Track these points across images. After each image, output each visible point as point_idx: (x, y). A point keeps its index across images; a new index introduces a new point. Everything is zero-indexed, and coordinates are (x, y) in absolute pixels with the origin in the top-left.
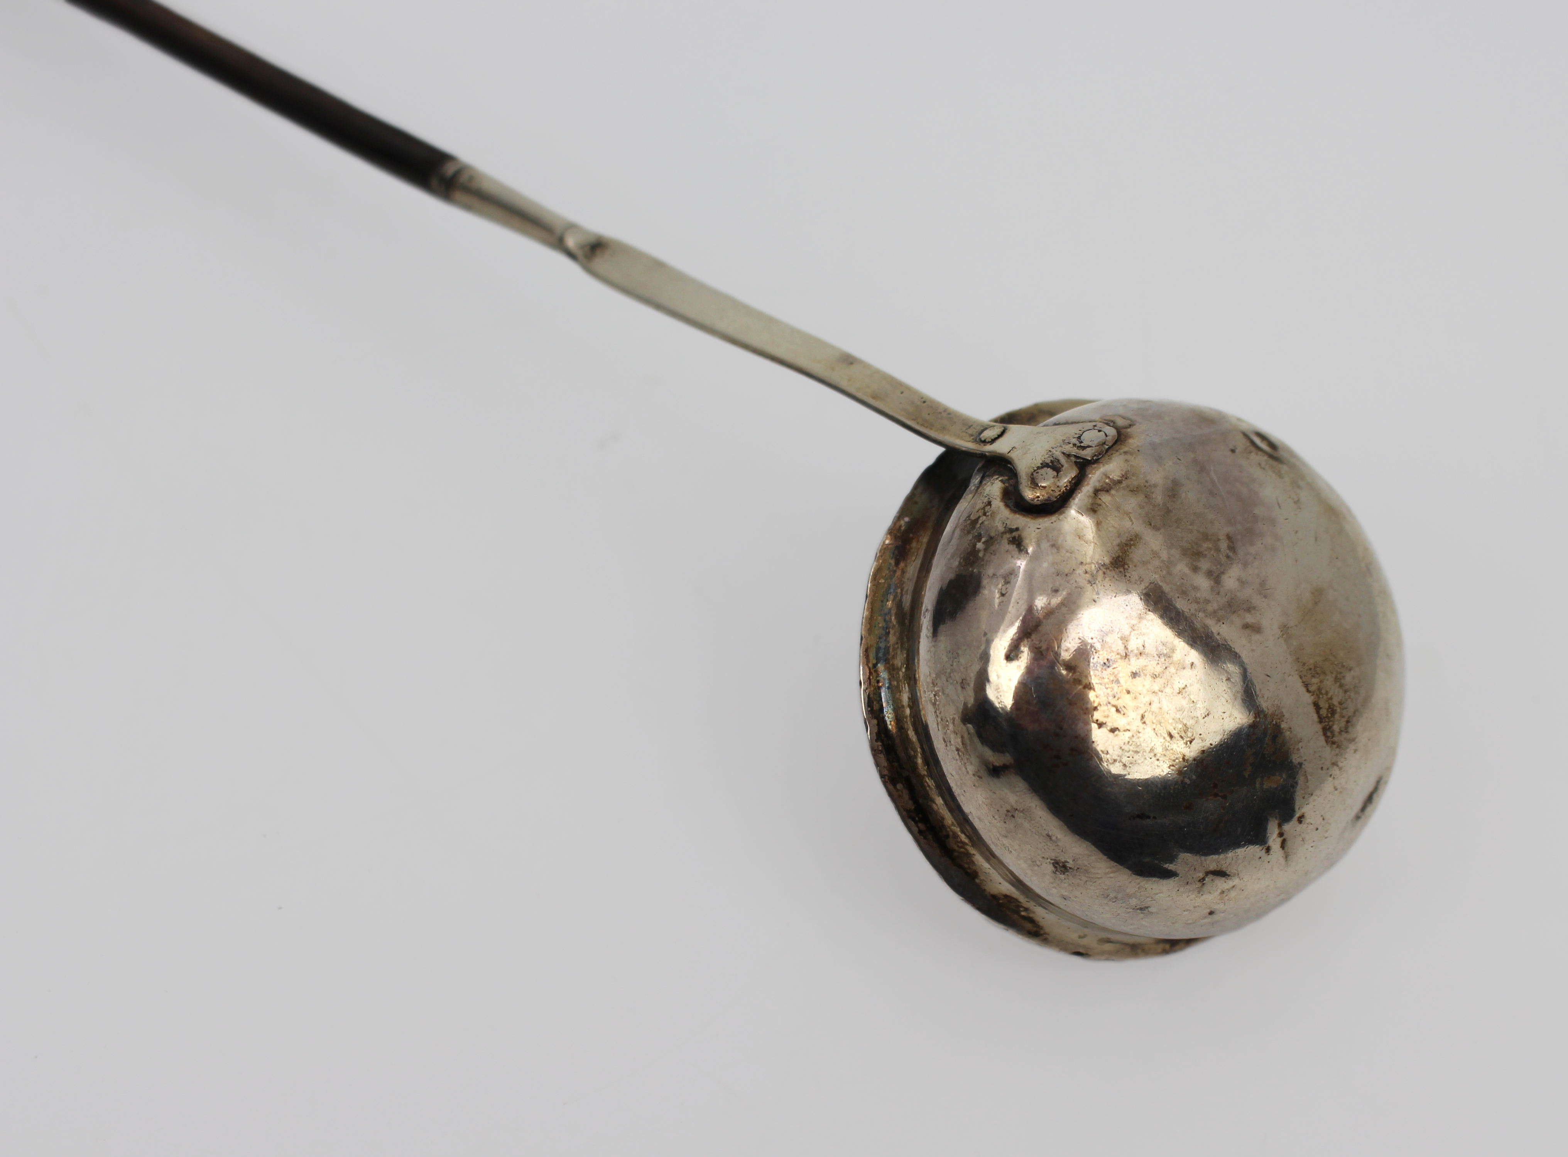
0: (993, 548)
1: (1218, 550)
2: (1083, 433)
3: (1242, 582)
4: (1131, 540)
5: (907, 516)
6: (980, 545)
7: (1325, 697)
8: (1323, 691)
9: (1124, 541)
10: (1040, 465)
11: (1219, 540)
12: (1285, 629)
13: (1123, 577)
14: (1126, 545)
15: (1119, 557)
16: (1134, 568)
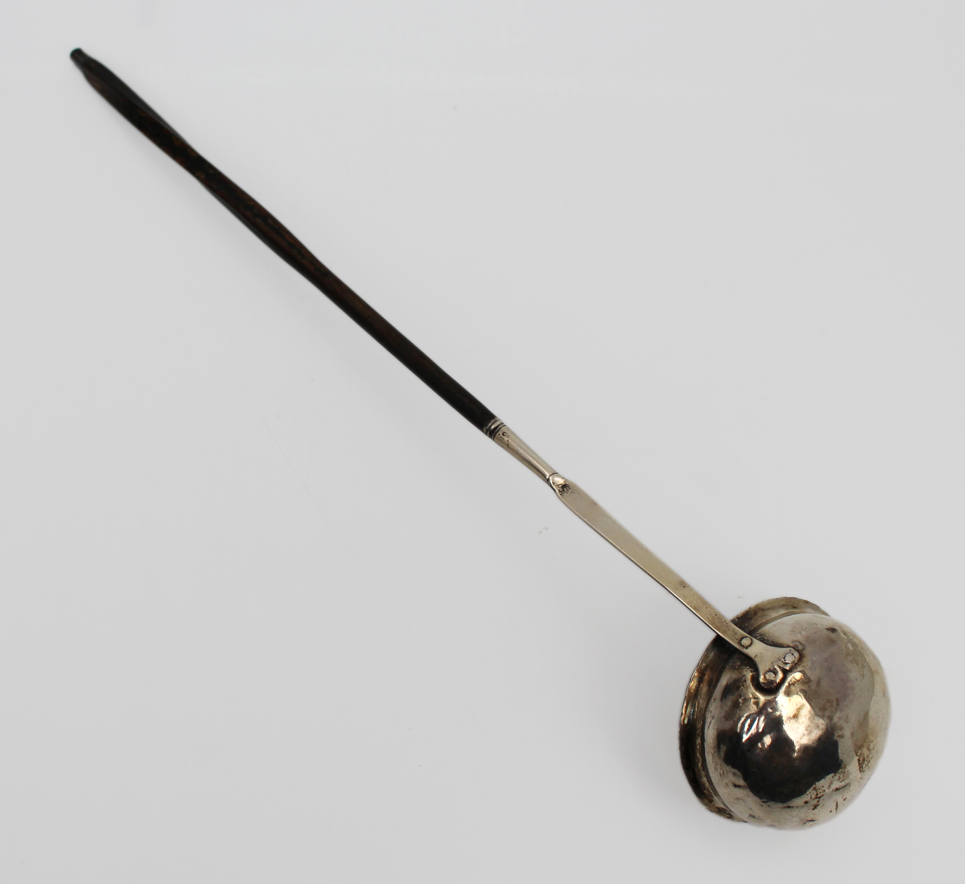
0: (746, 704)
1: (832, 706)
2: (786, 655)
3: (840, 718)
4: (801, 706)
5: (704, 663)
6: (740, 700)
7: (862, 756)
8: (862, 754)
9: (798, 707)
10: (768, 670)
11: (833, 701)
12: (852, 734)
13: (797, 722)
14: (799, 708)
15: (796, 714)
16: (801, 718)
